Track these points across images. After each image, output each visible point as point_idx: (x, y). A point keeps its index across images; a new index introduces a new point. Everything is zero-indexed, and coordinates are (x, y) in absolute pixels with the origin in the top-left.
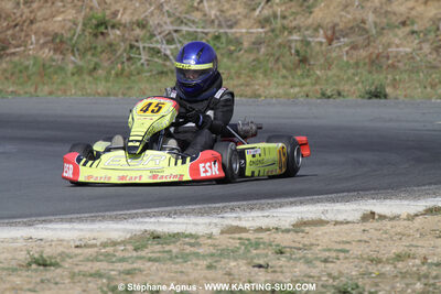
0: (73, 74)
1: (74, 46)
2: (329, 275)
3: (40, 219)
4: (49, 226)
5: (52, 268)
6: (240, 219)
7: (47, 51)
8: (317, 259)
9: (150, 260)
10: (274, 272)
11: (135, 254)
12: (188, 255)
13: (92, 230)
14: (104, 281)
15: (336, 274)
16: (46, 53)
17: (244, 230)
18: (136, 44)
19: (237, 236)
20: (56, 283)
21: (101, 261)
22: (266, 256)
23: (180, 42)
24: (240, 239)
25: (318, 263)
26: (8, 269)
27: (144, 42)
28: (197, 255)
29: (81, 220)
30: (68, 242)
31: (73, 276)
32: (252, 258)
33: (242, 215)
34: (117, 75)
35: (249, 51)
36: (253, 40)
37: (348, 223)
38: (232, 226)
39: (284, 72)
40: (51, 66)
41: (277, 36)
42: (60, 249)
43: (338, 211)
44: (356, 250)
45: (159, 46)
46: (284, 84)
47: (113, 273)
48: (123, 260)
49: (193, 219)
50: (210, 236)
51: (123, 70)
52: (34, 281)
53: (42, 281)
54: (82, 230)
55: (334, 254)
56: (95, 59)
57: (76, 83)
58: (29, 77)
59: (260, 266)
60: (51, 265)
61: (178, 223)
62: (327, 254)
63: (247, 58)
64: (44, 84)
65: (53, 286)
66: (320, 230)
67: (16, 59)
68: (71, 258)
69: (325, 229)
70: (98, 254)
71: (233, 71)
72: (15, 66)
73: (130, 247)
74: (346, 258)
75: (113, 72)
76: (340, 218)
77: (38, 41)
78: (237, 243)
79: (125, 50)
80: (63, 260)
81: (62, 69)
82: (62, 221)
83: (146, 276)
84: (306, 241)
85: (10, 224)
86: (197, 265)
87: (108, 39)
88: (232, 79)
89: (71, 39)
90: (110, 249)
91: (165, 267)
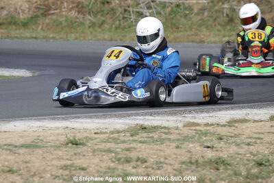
0: (89, 27)
1: (89, 10)
2: (251, 153)
3: (72, 116)
4: (78, 120)
5: (81, 146)
6: (195, 118)
7: (73, 12)
8: (243, 143)
9: (141, 142)
10: (217, 151)
11: (131, 138)
12: (164, 139)
13: (104, 123)
14: (113, 154)
15: (255, 153)
16: (73, 14)
17: (198, 125)
18: (128, 9)
19: (194, 128)
20: (84, 156)
21: (110, 142)
22: (212, 141)
23: (155, 8)
24: (195, 130)
25: (244, 146)
26: (54, 146)
27: (133, 8)
28: (169, 140)
29: (97, 117)
30: (90, 130)
31: (94, 151)
32: (203, 142)
33: (196, 115)
34: (116, 28)
35: (198, 14)
36: (200, 7)
37: (261, 121)
38: (190, 122)
39: (219, 27)
40: (76, 22)
41: (215, 5)
42: (85, 135)
43: (256, 114)
44: (267, 138)
45: (142, 10)
46: (219, 35)
47: (118, 150)
48: (124, 142)
49: (166, 118)
50: (177, 128)
51: (120, 25)
52: (70, 154)
53: (75, 154)
54: (98, 123)
55: (254, 140)
56: (103, 18)
57: (91, 33)
58: (62, 28)
59: (208, 147)
60: (80, 144)
61: (157, 120)
62: (249, 140)
63: (196, 19)
64: (71, 33)
65: (82, 157)
66: (244, 126)
67: (54, 17)
68: (92, 140)
69: (247, 124)
70: (109, 138)
71: (187, 26)
72: (54, 22)
73: (128, 134)
74: (261, 143)
75: (114, 26)
76: (257, 118)
77: (68, 6)
78: (193, 133)
79: (121, 13)
80: (87, 141)
81: (82, 23)
82: (86, 117)
83: (139, 152)
84: (236, 132)
85: (54, 119)
86: (170, 146)
87: (111, 6)
88: (186, 31)
89: (88, 5)
90: (116, 135)
91: (150, 147)
